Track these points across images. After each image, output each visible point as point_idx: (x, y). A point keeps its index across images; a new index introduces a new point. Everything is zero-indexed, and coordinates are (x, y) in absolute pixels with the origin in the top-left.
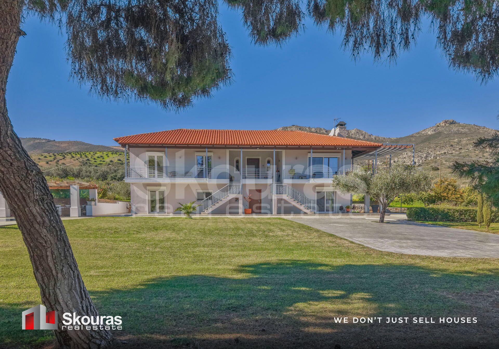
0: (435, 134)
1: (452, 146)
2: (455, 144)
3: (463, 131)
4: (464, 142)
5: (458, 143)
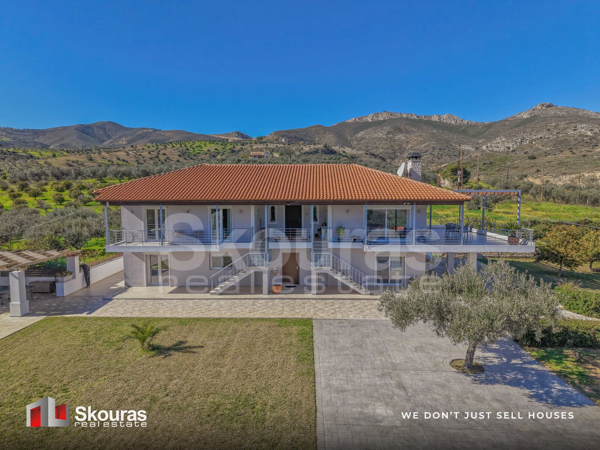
0: (531, 117)
1: (549, 130)
2: (553, 128)
3: (561, 114)
4: (562, 126)
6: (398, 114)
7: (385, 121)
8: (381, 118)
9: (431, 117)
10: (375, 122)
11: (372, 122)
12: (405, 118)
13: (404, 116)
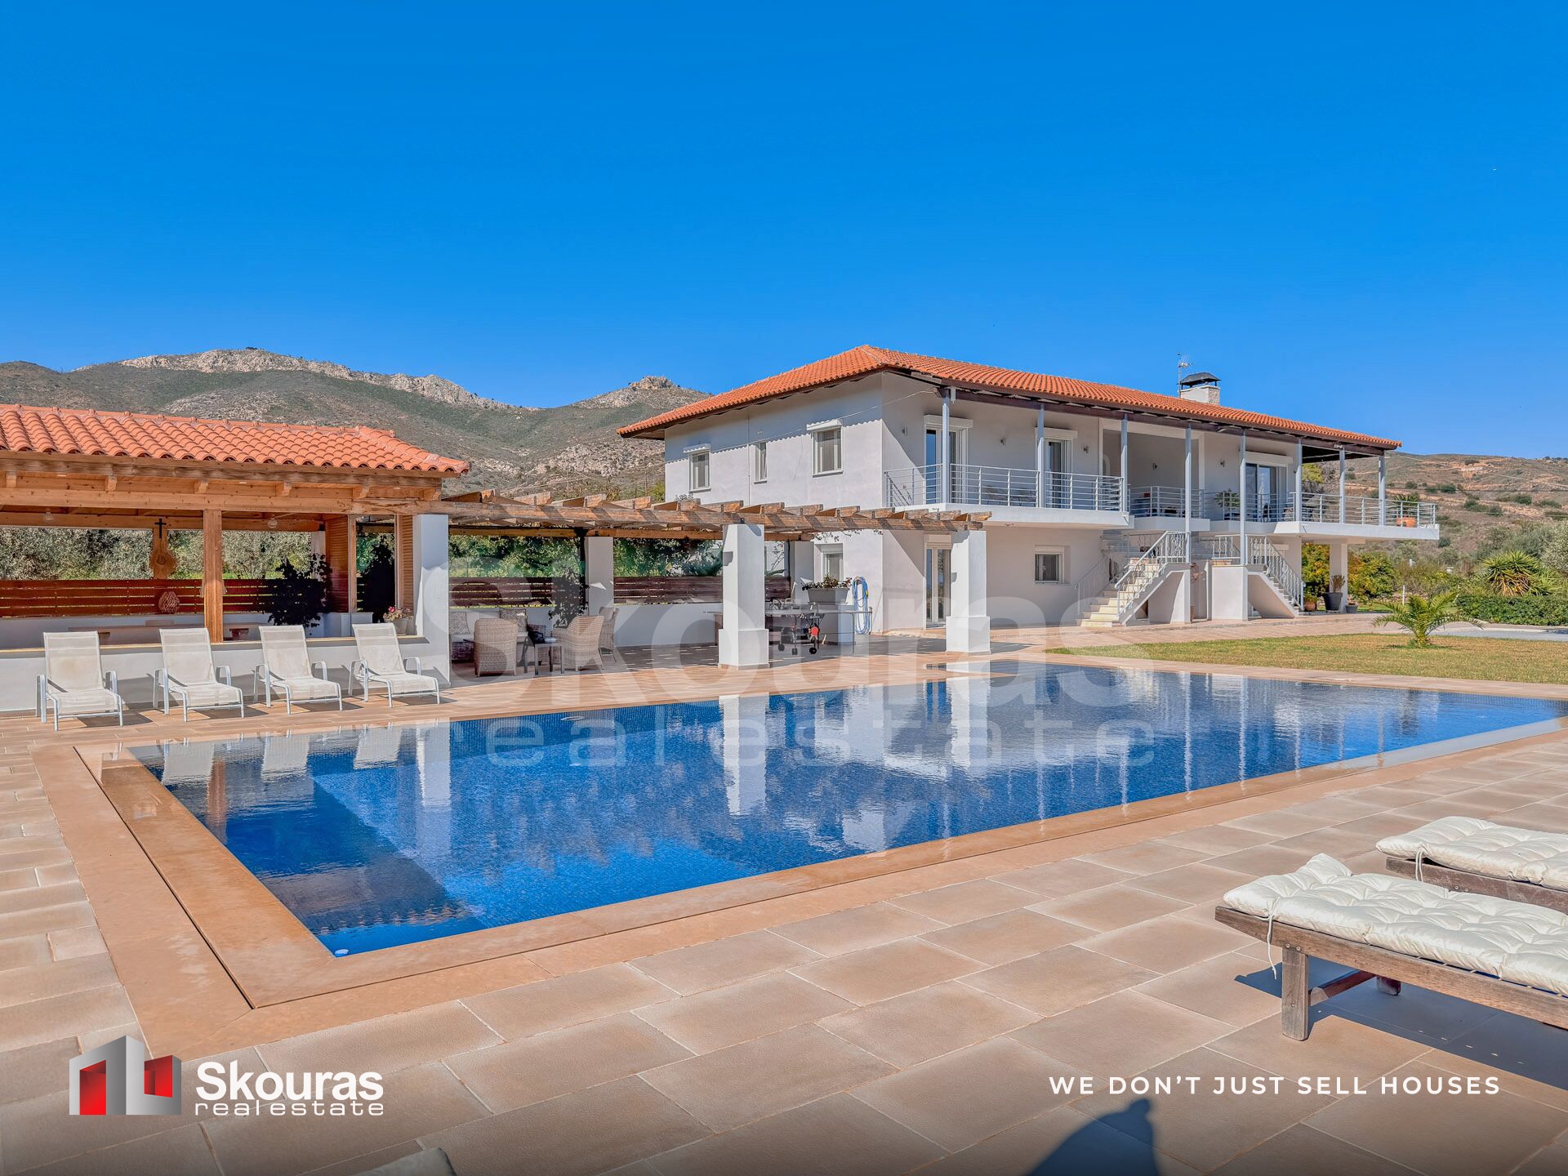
0: (629, 406)
7: (253, 375)
8: (241, 366)
9: (388, 378)
10: (224, 375)
11: (214, 374)
12: (315, 375)
13: (313, 366)
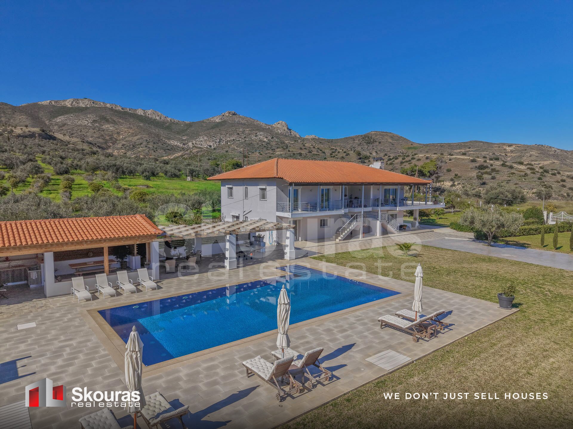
1: (238, 134)
2: (241, 132)
3: (243, 122)
4: (247, 132)
5: (243, 132)
6: (102, 103)
7: (86, 108)
8: (82, 105)
9: (136, 110)
10: (76, 108)
11: (72, 107)
12: (109, 109)
13: (108, 105)
